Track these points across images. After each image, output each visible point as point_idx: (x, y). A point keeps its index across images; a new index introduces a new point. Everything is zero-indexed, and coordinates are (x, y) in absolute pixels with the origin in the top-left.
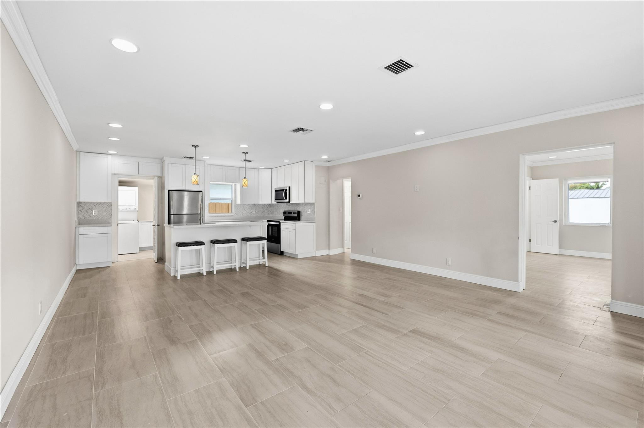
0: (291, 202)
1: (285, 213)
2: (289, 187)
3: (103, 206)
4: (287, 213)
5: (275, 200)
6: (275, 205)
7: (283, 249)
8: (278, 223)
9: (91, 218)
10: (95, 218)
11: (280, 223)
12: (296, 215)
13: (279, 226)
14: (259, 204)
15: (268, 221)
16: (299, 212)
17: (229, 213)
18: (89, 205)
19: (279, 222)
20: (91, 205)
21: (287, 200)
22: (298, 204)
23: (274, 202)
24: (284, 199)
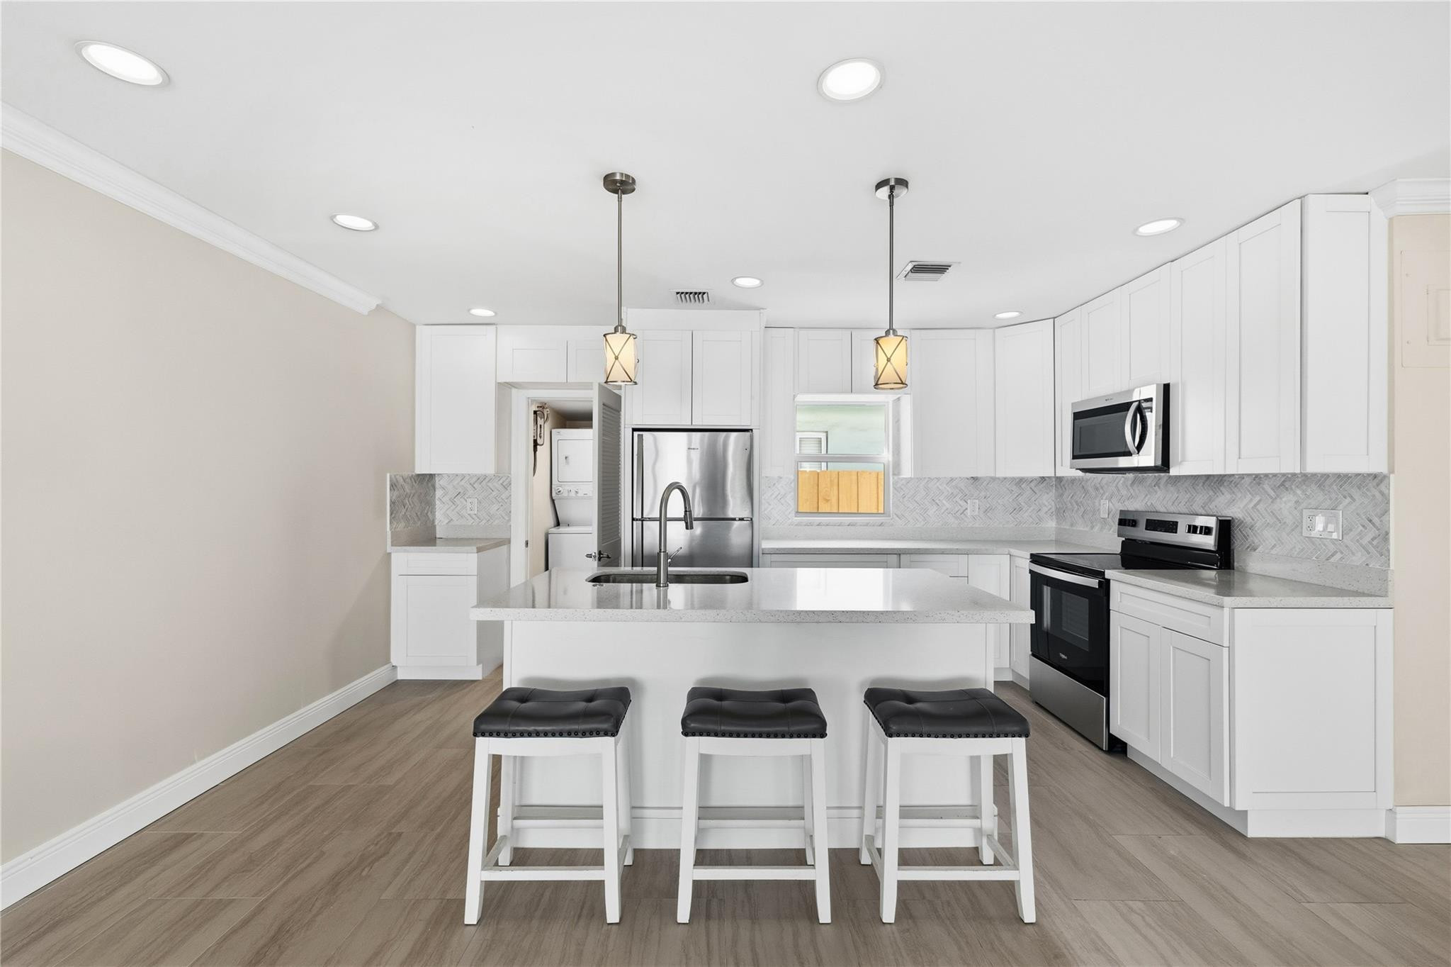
0: (1174, 471)
1: (1126, 521)
2: (1167, 388)
3: (490, 484)
4: (1142, 524)
5: (1075, 457)
6: (1073, 480)
7: (1120, 726)
8: (1093, 582)
9: (463, 521)
10: (470, 522)
11: (1108, 581)
12: (1209, 542)
13: (1099, 600)
14: (994, 479)
15: (1036, 559)
16: (1225, 528)
18: (458, 483)
19: (1098, 574)
20: (463, 483)
21: (1148, 457)
22: (1216, 482)
23: (1067, 468)
24: (1129, 454)
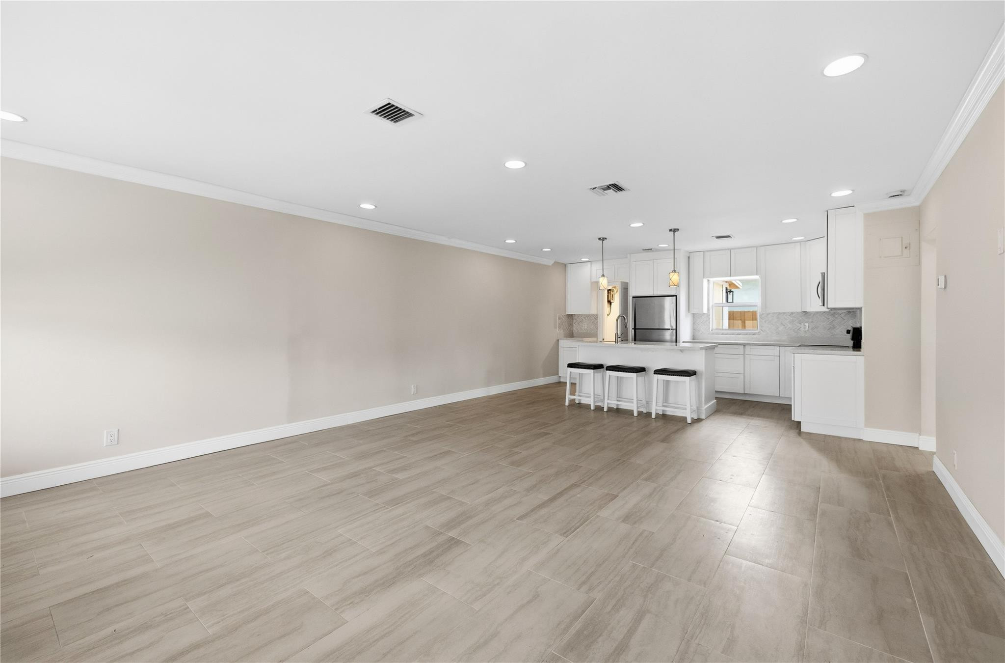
2: (824, 274)
3: (590, 318)
9: (582, 331)
10: (584, 332)
17: (745, 328)
20: (582, 317)
